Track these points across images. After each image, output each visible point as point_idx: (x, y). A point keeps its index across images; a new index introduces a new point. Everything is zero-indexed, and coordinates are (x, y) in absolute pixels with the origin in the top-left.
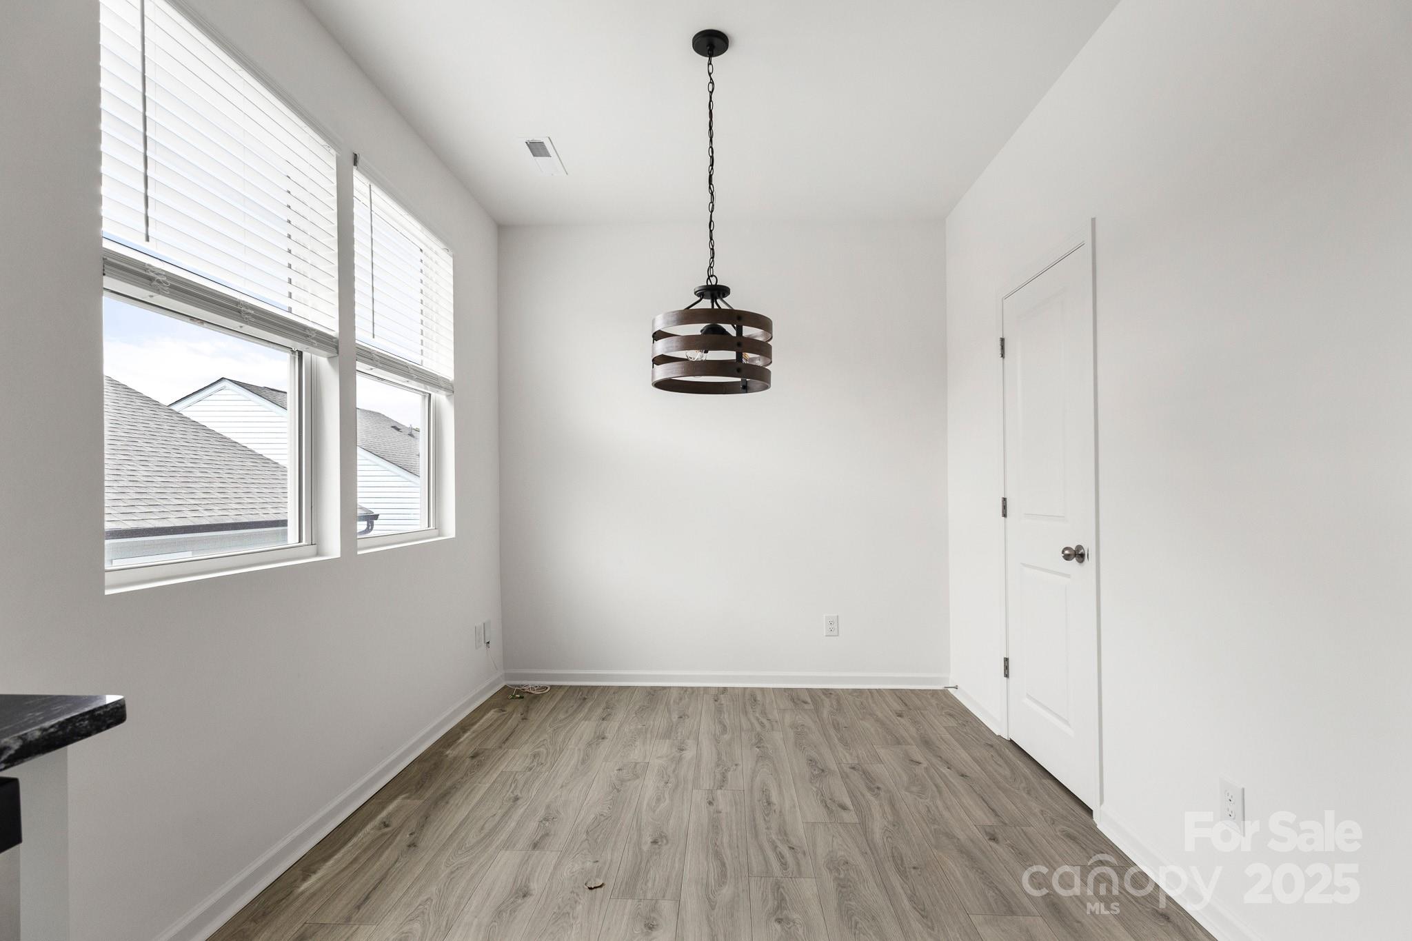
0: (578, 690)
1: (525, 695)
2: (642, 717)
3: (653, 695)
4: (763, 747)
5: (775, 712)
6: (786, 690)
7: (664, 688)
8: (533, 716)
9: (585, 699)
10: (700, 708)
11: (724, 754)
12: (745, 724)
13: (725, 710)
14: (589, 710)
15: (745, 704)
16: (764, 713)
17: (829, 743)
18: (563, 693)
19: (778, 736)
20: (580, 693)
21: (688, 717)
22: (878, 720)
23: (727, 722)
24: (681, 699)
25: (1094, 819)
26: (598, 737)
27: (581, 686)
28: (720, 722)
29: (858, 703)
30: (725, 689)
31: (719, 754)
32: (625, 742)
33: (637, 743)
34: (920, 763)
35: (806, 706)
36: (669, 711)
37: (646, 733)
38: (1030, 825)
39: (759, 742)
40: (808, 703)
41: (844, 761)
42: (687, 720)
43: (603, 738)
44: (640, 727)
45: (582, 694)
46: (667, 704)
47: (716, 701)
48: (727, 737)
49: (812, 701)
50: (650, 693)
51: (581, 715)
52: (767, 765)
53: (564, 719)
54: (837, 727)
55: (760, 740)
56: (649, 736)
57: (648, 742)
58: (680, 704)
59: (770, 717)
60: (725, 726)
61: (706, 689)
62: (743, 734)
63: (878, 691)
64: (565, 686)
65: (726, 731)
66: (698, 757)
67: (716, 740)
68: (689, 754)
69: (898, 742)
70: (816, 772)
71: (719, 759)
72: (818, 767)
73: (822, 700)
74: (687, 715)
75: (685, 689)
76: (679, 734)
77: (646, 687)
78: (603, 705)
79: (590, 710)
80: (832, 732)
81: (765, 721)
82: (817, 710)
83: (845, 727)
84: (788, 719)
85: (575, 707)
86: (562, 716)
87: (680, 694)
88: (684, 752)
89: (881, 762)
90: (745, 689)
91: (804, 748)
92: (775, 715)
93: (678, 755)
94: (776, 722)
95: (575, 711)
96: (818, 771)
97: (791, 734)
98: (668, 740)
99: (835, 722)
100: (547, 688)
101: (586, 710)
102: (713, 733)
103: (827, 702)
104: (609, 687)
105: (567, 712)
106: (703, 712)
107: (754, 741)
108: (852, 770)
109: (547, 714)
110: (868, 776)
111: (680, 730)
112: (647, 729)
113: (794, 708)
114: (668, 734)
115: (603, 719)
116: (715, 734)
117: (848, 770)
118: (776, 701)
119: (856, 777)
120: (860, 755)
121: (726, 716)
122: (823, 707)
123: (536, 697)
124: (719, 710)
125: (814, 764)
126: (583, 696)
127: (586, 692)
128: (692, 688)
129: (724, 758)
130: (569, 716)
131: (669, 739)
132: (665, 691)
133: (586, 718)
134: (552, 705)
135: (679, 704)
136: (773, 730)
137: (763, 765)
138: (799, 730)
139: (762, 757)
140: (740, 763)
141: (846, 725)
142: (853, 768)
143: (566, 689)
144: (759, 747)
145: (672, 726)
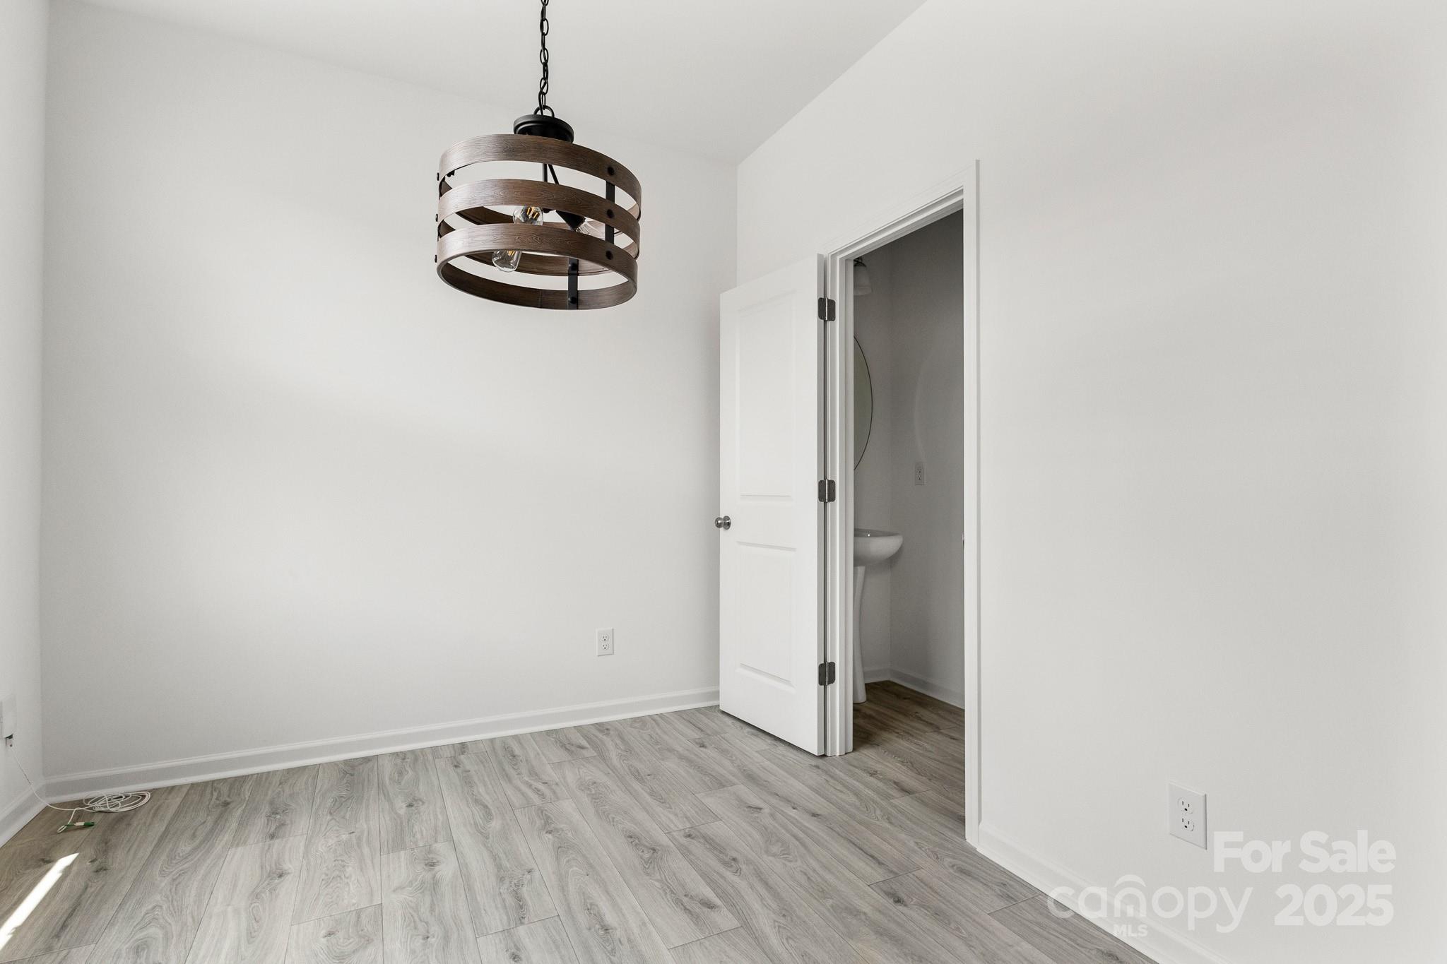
0: (209, 790)
1: (96, 819)
2: (344, 817)
3: (352, 775)
4: (557, 830)
5: (549, 769)
6: (549, 733)
7: (367, 760)
8: (119, 858)
9: (226, 804)
10: (436, 783)
11: (502, 856)
12: (517, 800)
13: (476, 779)
14: (240, 824)
15: (500, 763)
16: (533, 773)
17: (640, 804)
18: (179, 800)
19: (568, 806)
20: (215, 794)
21: (423, 803)
22: (681, 757)
23: (487, 799)
24: (400, 774)
25: (967, 840)
26: (270, 876)
27: (213, 782)
28: (477, 801)
29: (647, 738)
30: (463, 745)
31: (495, 858)
32: (327, 875)
33: (349, 870)
34: (760, 809)
35: (586, 753)
36: (386, 796)
37: (359, 845)
38: (919, 868)
39: (547, 824)
40: (587, 748)
41: (672, 826)
42: (422, 808)
43: (280, 876)
44: (345, 837)
45: (219, 794)
46: (381, 786)
47: (456, 766)
48: (496, 824)
49: (589, 744)
50: (345, 773)
51: (227, 837)
52: (574, 859)
53: (190, 854)
54: (637, 776)
55: (547, 820)
56: (366, 850)
57: (368, 862)
58: (403, 783)
59: (546, 779)
60: (486, 807)
61: (434, 749)
62: (518, 813)
63: (661, 716)
64: (181, 786)
65: (491, 815)
66: (464, 871)
67: (481, 833)
68: (447, 870)
69: (720, 783)
70: (647, 856)
71: (499, 867)
72: (645, 846)
73: (601, 740)
74: (420, 800)
75: (402, 756)
76: (418, 836)
77: (335, 764)
78: (266, 809)
79: (242, 824)
80: (636, 786)
81: (541, 787)
82: (602, 756)
83: (649, 775)
84: (571, 777)
85: (209, 824)
86: (185, 847)
87: (396, 765)
88: (437, 868)
89: (717, 818)
90: (492, 741)
91: (613, 818)
92: (550, 773)
93: (428, 876)
94: (557, 784)
95: (212, 831)
96: (651, 855)
97: (586, 800)
98: (402, 853)
99: (633, 769)
100: (144, 797)
101: (234, 825)
102: (472, 822)
103: (609, 743)
104: (269, 772)
105: (194, 836)
106: (443, 787)
107: (539, 823)
108: (689, 839)
109: (150, 849)
110: (713, 845)
111: (416, 828)
112: (359, 839)
113: (570, 758)
114: (399, 839)
115: (272, 836)
116: (476, 824)
117: (684, 841)
118: (543, 753)
119: (697, 848)
120: (688, 814)
121: (482, 790)
122: (608, 750)
123: (123, 817)
124: (467, 781)
125: (637, 841)
126: (222, 799)
127: (225, 789)
128: (413, 752)
129: (506, 863)
130: (201, 844)
131: (404, 849)
132: (370, 764)
133: (237, 841)
134: (159, 828)
135: (400, 783)
136: (558, 799)
137: (568, 861)
138: (593, 792)
139: (562, 848)
140: (534, 866)
141: (649, 772)
142: (689, 836)
143: (185, 790)
144: (550, 832)
145: (401, 823)
